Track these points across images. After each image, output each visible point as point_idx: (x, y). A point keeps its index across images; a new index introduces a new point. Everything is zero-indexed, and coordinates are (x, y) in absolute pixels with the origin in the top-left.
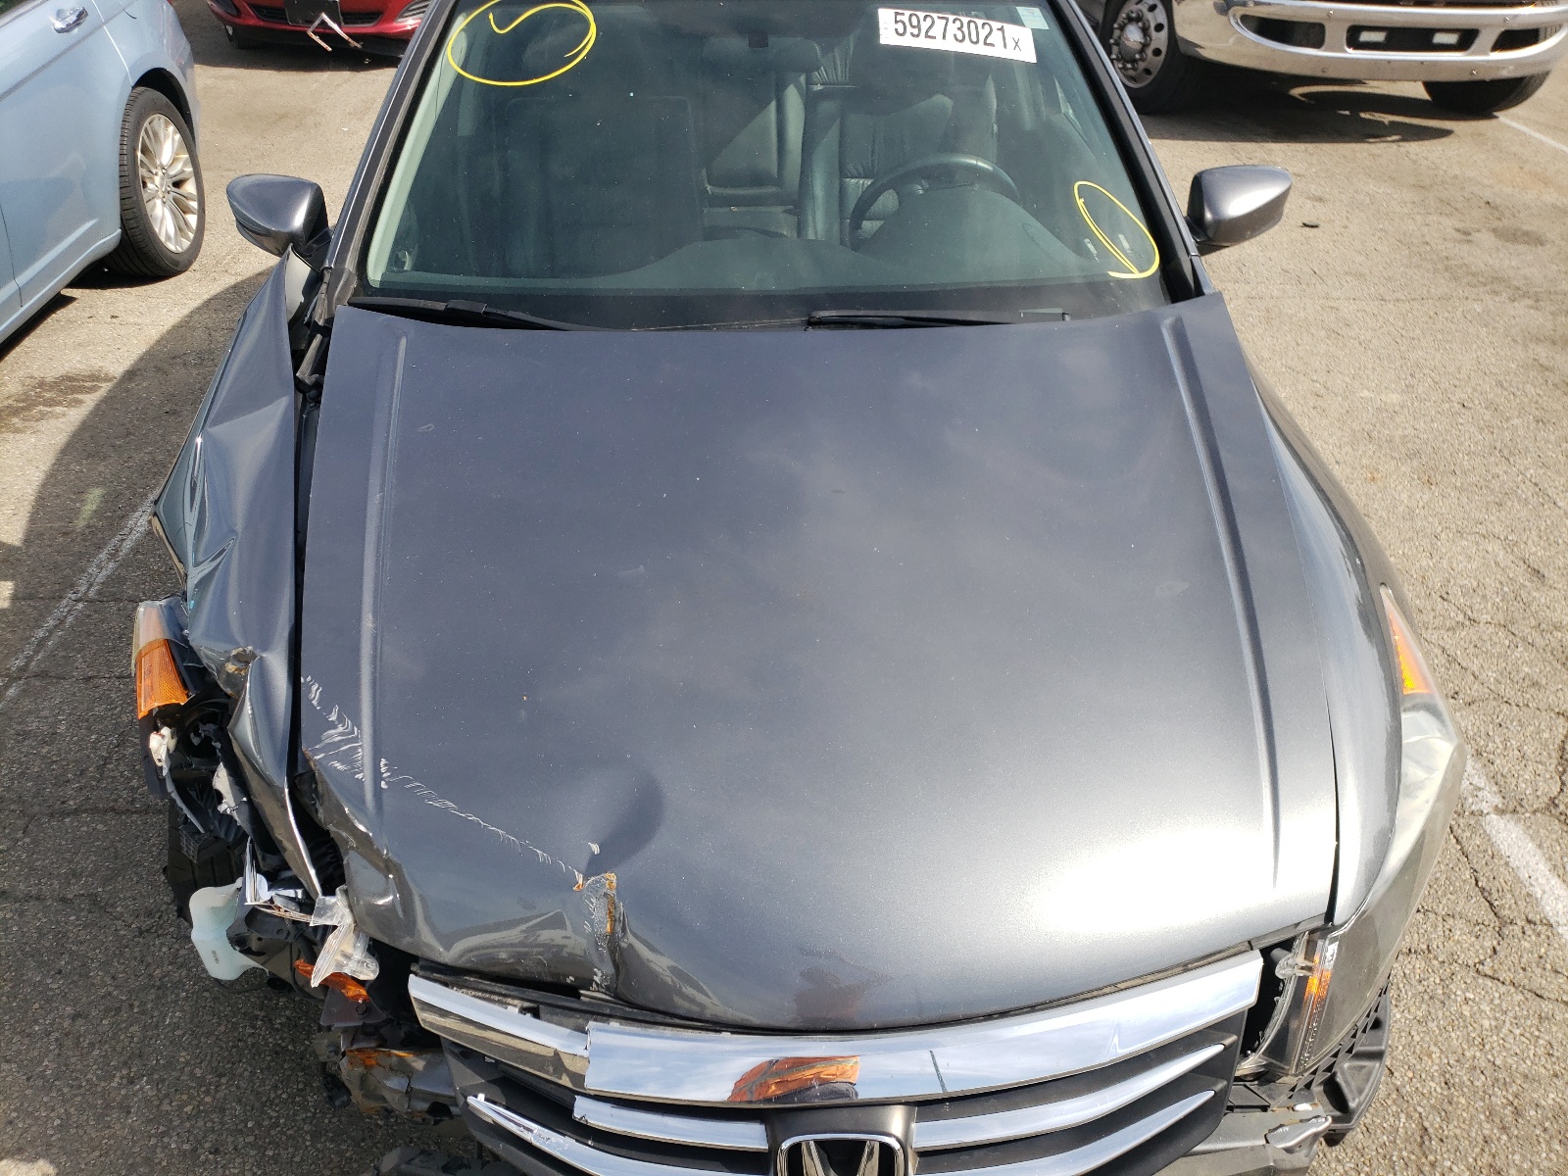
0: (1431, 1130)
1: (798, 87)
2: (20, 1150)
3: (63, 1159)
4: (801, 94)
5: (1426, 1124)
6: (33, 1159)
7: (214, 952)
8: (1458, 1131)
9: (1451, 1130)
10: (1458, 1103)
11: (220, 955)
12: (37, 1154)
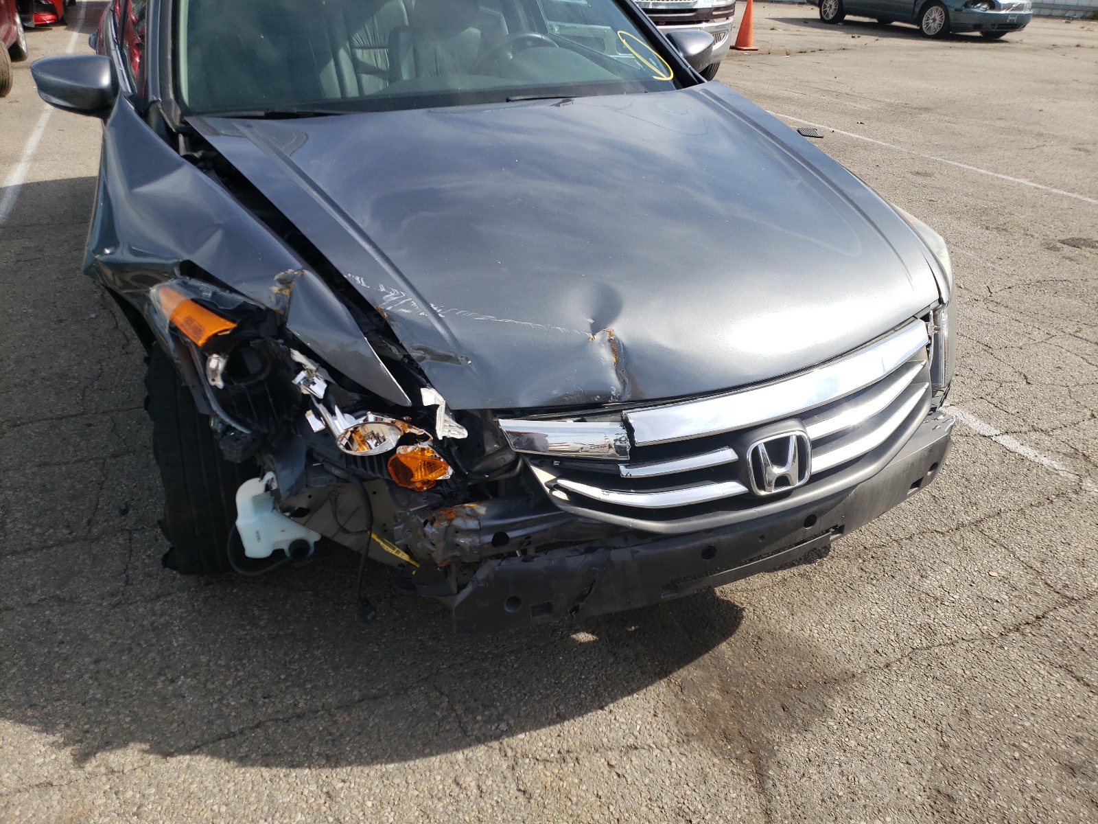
0: (937, 496)
1: (346, 51)
2: (107, 743)
3: (150, 737)
4: (348, 54)
5: (933, 494)
6: (125, 744)
7: (257, 532)
8: (948, 493)
9: (945, 493)
10: (941, 483)
11: (262, 534)
12: (124, 741)
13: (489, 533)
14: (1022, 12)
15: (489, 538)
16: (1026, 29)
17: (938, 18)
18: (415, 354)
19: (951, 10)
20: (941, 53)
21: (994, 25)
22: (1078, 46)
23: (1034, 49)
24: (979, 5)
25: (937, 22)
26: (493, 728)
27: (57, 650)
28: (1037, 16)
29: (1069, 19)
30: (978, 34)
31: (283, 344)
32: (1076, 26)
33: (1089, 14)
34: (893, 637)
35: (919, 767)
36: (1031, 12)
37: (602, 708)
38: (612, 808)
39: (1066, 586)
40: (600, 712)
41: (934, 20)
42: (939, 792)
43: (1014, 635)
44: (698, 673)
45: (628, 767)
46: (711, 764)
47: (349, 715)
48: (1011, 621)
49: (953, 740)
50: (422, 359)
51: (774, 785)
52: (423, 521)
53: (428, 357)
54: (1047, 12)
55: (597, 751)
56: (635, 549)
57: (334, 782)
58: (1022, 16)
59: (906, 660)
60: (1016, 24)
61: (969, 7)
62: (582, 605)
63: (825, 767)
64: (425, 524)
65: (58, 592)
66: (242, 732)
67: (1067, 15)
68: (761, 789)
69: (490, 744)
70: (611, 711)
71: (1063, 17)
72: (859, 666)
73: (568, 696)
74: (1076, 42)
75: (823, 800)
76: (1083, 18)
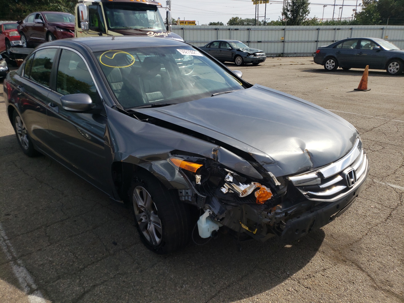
13: (283, 213)
14: (264, 56)
15: (284, 214)
16: (265, 61)
17: (240, 60)
18: (261, 164)
19: (243, 58)
20: (245, 70)
21: (256, 61)
22: (281, 65)
23: (270, 67)
24: (251, 55)
25: (240, 61)
26: (285, 275)
27: (135, 288)
28: (267, 57)
29: (273, 57)
30: (252, 64)
31: (220, 168)
32: (276, 59)
33: (278, 55)
34: (362, 227)
35: (393, 255)
36: (266, 56)
37: (309, 262)
38: (333, 285)
39: (390, 206)
40: (309, 263)
41: (239, 61)
42: (402, 260)
43: (388, 220)
44: (324, 247)
45: (328, 274)
46: (346, 268)
47: (243, 282)
48: (385, 217)
49: (395, 247)
50: (263, 164)
51: (365, 269)
52: (267, 213)
53: (265, 164)
54: (269, 56)
55: (317, 273)
56: (323, 209)
57: (256, 300)
58: (263, 58)
59: (369, 232)
60: (262, 60)
61: (249, 56)
62: (312, 228)
63: (373, 261)
64: (268, 213)
65: (118, 272)
66: (216, 295)
67: (272, 56)
68: (364, 271)
69: (288, 279)
70: (311, 262)
71: (271, 57)
72: (360, 236)
73: (297, 261)
74: (280, 64)
75: (379, 269)
76: (276, 57)
